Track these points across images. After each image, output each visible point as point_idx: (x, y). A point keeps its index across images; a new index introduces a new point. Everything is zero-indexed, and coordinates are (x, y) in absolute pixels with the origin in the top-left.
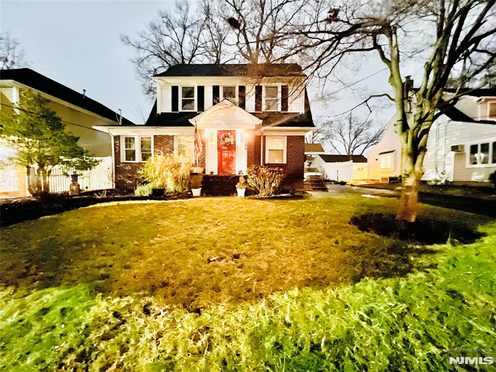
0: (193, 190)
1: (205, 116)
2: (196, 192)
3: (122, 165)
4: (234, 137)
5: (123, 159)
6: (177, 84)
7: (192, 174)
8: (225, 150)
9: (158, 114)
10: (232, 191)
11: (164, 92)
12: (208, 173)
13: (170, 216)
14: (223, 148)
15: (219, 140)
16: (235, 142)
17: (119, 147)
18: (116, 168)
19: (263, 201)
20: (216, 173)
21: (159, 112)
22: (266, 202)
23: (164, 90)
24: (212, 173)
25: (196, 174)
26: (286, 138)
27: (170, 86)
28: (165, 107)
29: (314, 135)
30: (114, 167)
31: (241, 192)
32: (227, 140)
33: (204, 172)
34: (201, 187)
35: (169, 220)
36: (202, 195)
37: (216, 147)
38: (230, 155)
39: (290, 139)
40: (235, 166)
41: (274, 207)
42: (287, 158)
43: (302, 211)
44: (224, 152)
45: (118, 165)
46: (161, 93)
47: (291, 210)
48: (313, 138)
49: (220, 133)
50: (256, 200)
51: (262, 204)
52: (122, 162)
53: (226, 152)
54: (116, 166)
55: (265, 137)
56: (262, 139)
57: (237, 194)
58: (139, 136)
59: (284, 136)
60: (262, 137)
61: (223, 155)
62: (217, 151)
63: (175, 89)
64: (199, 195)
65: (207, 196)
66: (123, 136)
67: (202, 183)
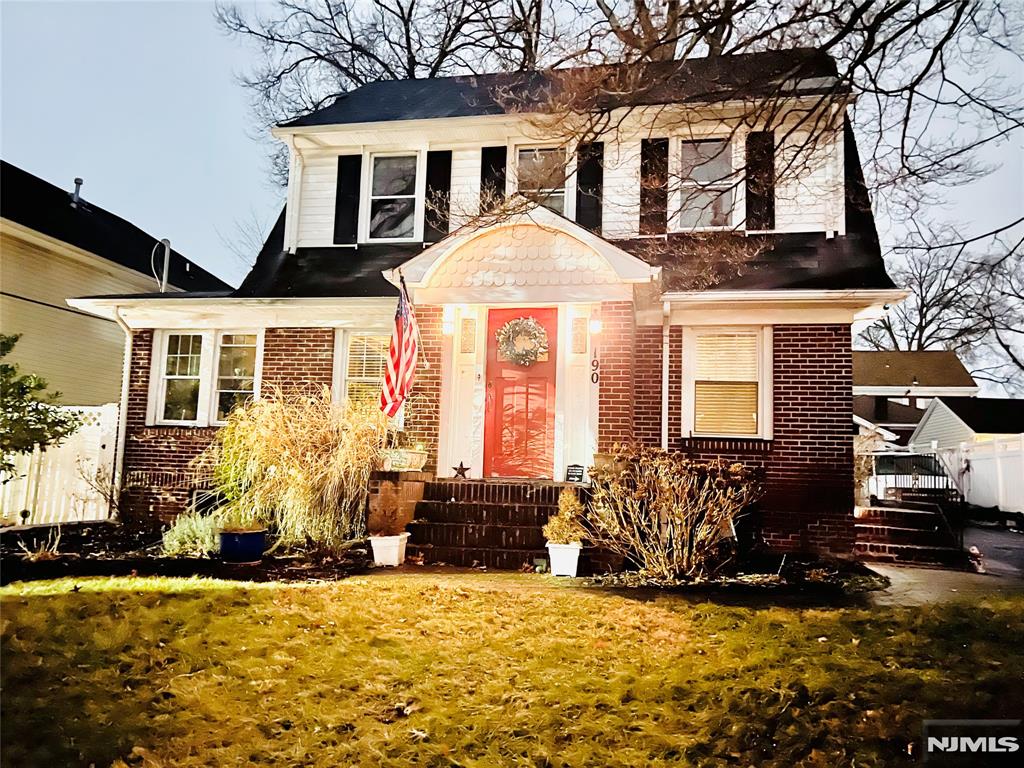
0: (377, 541)
1: (442, 258)
2: (388, 549)
3: (149, 434)
4: (552, 333)
5: (155, 413)
6: (357, 147)
7: (379, 476)
8: (513, 384)
9: (288, 254)
10: (527, 553)
11: (312, 179)
12: (445, 472)
13: (236, 655)
14: (507, 374)
15: (491, 342)
16: (552, 351)
17: (147, 369)
18: (128, 443)
19: (646, 607)
20: (475, 473)
21: (290, 244)
22: (655, 612)
23: (309, 170)
24: (462, 470)
25: (394, 477)
26: (768, 333)
27: (332, 156)
28: (314, 230)
29: (923, 316)
30: (121, 440)
31: (564, 556)
32: (522, 345)
33: (430, 468)
34: (409, 528)
35: (217, 677)
36: (408, 565)
37: (481, 370)
38: (536, 403)
39: (784, 337)
40: (552, 446)
41: (682, 637)
42: (776, 418)
43: (801, 669)
44: (509, 390)
45: (136, 433)
46: (302, 182)
47: (753, 659)
48: (921, 328)
49: (496, 317)
50: (617, 599)
51: (635, 620)
52: (149, 422)
53: (517, 389)
54: (127, 436)
55: (677, 331)
56: (666, 340)
57: (549, 565)
58: (218, 330)
59: (762, 327)
60: (666, 332)
61: (507, 400)
62: (482, 386)
63: (349, 167)
64: (395, 563)
65: (429, 567)
66: (163, 330)
67: (420, 510)
